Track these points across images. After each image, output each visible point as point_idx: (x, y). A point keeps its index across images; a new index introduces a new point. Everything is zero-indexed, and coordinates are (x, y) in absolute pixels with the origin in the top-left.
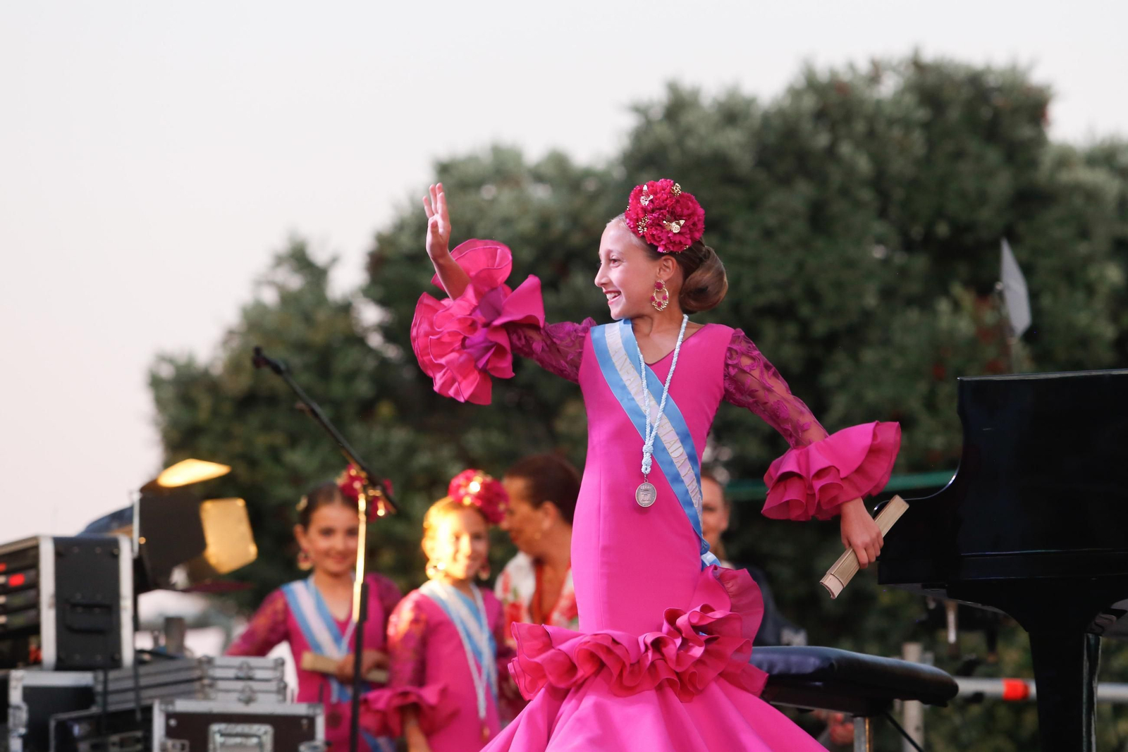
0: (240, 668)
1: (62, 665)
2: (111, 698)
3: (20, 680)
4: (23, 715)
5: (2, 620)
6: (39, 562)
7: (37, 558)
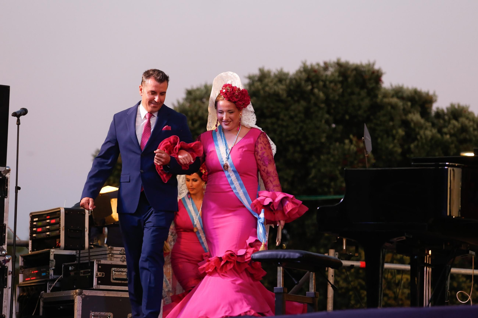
0: (121, 251)
1: (66, 248)
2: (81, 259)
3: (53, 252)
4: (54, 263)
5: (48, 233)
6: (60, 216)
7: (60, 214)
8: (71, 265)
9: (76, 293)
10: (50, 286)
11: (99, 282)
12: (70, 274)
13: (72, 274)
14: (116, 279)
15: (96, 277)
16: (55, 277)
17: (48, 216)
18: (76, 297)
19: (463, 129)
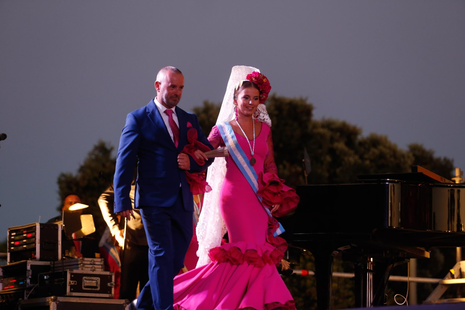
0: (91, 261)
1: (41, 259)
2: (55, 269)
3: (30, 263)
4: (31, 273)
5: (25, 246)
6: (36, 230)
7: (35, 229)
8: (46, 275)
9: (51, 300)
10: (27, 294)
11: (72, 289)
12: (45, 283)
13: (47, 282)
14: (87, 287)
15: (69, 285)
16: (32, 285)
17: (24, 230)
18: (51, 303)
19: (382, 156)
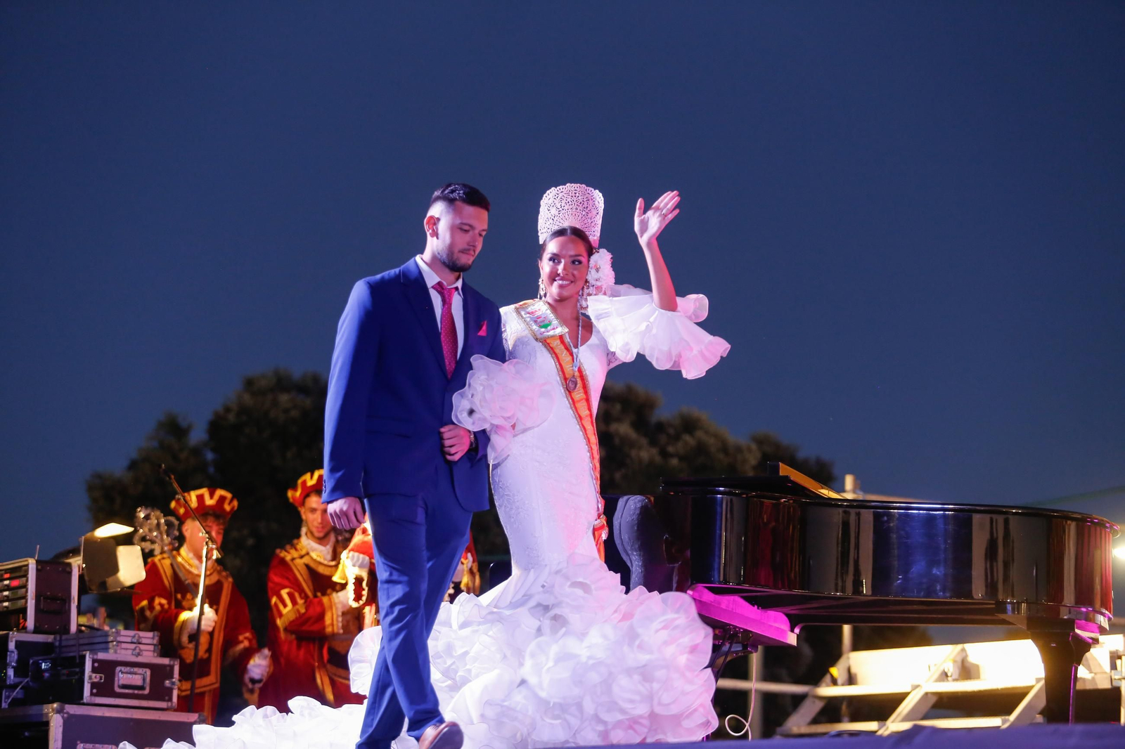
0: (134, 637)
1: (37, 631)
2: (63, 649)
3: (14, 637)
4: (15, 656)
5: (6, 604)
6: (28, 574)
7: (27, 571)
8: (44, 661)
9: (53, 710)
10: (8, 697)
11: (95, 691)
12: (43, 676)
13: (47, 675)
14: (124, 687)
15: (88, 682)
16: (18, 680)
17: (6, 573)
18: (52, 716)
19: (701, 449)
